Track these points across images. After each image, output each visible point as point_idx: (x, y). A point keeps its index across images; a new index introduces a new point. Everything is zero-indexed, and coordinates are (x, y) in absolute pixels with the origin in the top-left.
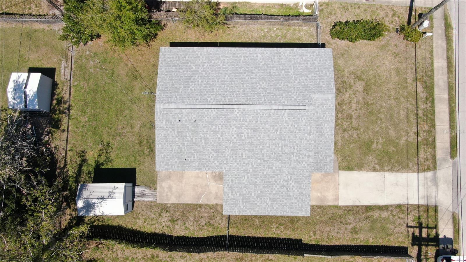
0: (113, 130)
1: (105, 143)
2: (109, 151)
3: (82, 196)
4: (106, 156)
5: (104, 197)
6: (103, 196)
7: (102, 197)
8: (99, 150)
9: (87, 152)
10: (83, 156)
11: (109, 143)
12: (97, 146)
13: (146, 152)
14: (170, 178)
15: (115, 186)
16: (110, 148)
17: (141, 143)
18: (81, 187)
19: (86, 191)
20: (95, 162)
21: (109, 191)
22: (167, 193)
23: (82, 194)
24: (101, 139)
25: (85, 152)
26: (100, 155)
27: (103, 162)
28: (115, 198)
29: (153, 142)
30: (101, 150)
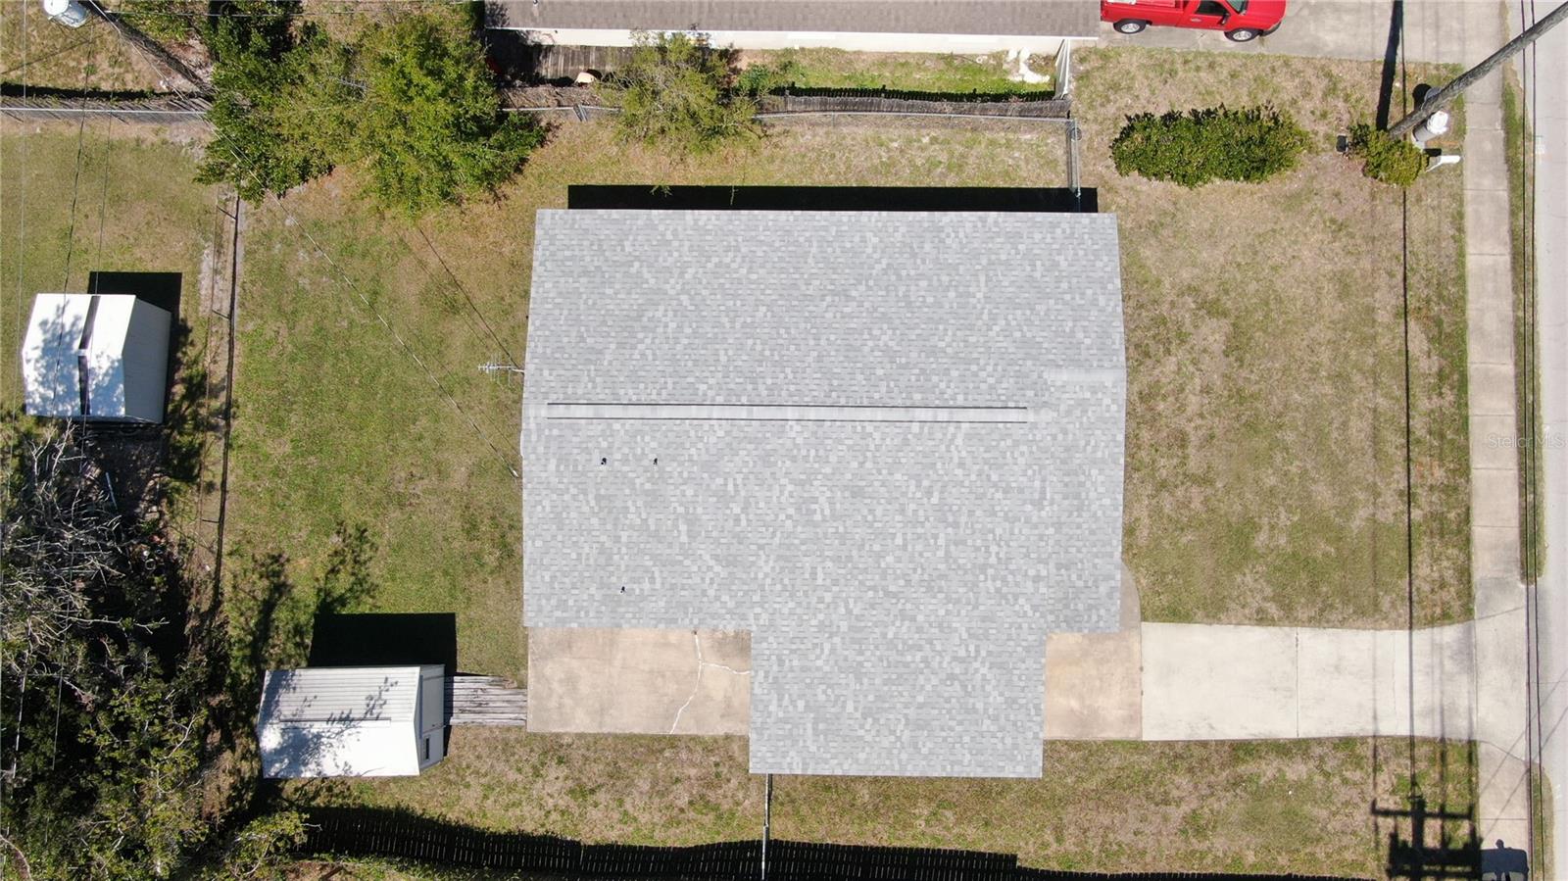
0: (377, 485)
1: (351, 531)
2: (363, 557)
3: (276, 713)
4: (353, 574)
5: (351, 716)
6: (346, 712)
7: (344, 716)
8: (330, 552)
9: (288, 560)
10: (277, 574)
11: (365, 530)
12: (325, 539)
13: (491, 560)
14: (570, 647)
15: (387, 679)
16: (366, 547)
17: (471, 529)
18: (271, 680)
19: (291, 694)
20: (318, 595)
21: (368, 694)
22: (561, 698)
23: (277, 705)
24: (336, 517)
25: (282, 560)
26: (334, 571)
27: (342, 595)
28: (388, 719)
29: (511, 527)
30: (336, 553)
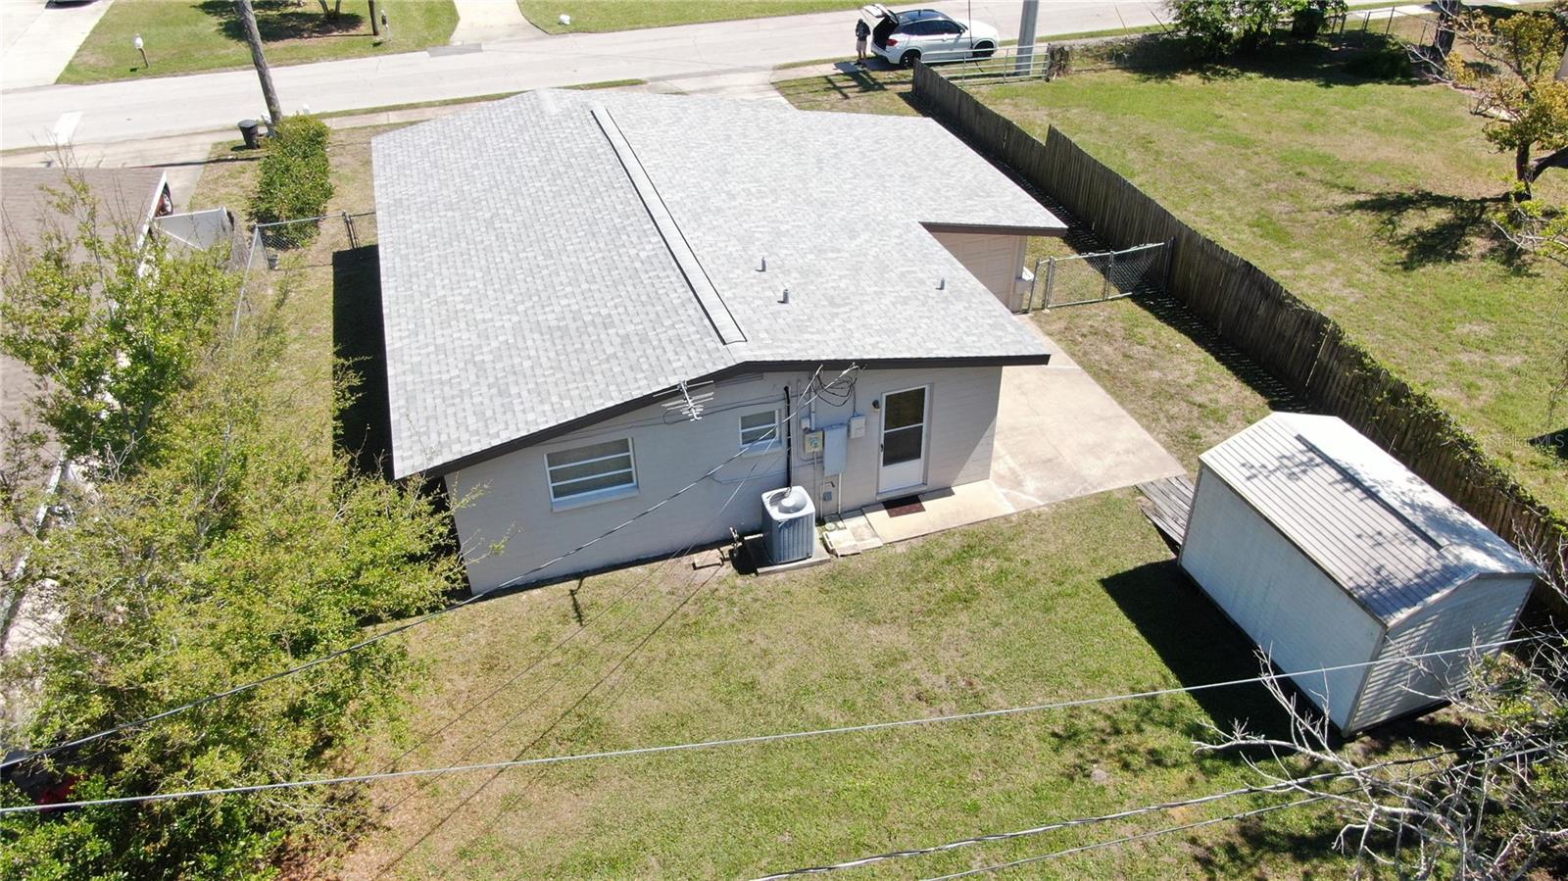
0: (963, 744)
1: (1069, 756)
2: (1101, 724)
4: (1140, 730)
5: (1339, 477)
6: (1340, 487)
7: (1348, 485)
8: (1128, 775)
9: (1193, 841)
10: (1231, 850)
11: (1054, 735)
12: (1111, 793)
13: (992, 565)
15: (1249, 479)
16: (1081, 724)
19: (1390, 568)
20: (1216, 772)
22: (1118, 454)
23: (1426, 572)
25: (1199, 851)
26: (1156, 758)
27: (1182, 732)
28: (1299, 438)
30: (1126, 766)
